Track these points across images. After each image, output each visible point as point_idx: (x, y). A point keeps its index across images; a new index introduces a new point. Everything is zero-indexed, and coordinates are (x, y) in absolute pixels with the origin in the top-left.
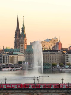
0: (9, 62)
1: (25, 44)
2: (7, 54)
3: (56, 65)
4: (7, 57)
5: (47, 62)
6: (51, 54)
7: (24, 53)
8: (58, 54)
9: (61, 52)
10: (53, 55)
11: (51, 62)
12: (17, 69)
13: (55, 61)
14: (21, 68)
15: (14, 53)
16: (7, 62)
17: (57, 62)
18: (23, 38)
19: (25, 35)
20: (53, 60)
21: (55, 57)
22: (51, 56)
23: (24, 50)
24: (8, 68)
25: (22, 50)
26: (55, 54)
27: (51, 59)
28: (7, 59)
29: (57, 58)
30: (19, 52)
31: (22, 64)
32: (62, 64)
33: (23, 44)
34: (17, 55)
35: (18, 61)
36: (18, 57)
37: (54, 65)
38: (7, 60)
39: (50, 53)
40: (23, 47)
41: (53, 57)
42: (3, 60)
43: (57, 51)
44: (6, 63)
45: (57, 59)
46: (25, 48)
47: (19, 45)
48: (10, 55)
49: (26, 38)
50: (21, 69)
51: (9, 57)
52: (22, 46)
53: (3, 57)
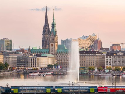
0: (37, 66)
1: (56, 44)
2: (35, 55)
3: (93, 69)
4: (35, 59)
5: (83, 65)
6: (88, 56)
7: (55, 54)
8: (96, 56)
9: (100, 53)
10: (90, 56)
11: (88, 65)
12: (47, 74)
13: (92, 65)
14: (51, 72)
15: (43, 55)
16: (35, 66)
17: (95, 65)
18: (54, 36)
19: (56, 32)
20: (90, 63)
21: (92, 60)
22: (88, 58)
23: (55, 51)
24: (36, 73)
25: (52, 51)
26: (92, 55)
27: (88, 62)
28: (35, 61)
29: (95, 61)
30: (49, 53)
31: (52, 68)
32: (101, 67)
33: (54, 44)
34: (47, 56)
35: (48, 64)
36: (48, 59)
37: (91, 69)
38: (35, 64)
39: (86, 54)
40: (53, 47)
41: (90, 60)
42: (29, 63)
43: (95, 52)
44: (33, 67)
45: (95, 62)
46: (56, 48)
47: (49, 44)
48: (38, 56)
49: (57, 36)
50: (52, 74)
51: (37, 59)
52: (52, 45)
53: (29, 59)
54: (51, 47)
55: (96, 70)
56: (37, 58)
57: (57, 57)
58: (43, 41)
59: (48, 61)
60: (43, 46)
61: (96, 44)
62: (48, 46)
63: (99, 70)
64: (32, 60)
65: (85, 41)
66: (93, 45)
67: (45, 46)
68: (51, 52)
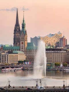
0: (9, 62)
1: (26, 42)
2: (7, 52)
3: (59, 65)
4: (7, 56)
5: (50, 61)
6: (54, 53)
7: (25, 51)
8: (61, 53)
9: (65, 50)
10: (56, 53)
11: (54, 61)
12: (17, 70)
13: (58, 61)
14: (21, 68)
15: (14, 52)
16: (7, 62)
17: (60, 61)
18: (24, 35)
19: (26, 31)
20: (56, 59)
21: (58, 56)
22: (54, 55)
23: (25, 48)
24: (8, 69)
25: (22, 48)
26: (58, 52)
27: (54, 58)
28: (7, 58)
29: (60, 57)
30: (20, 50)
31: (22, 63)
32: (66, 63)
33: (24, 42)
34: (17, 53)
35: (19, 60)
36: (19, 56)
37: (57, 65)
38: (7, 60)
39: (53, 52)
40: (23, 45)
41: (56, 57)
42: (2, 59)
43: (60, 50)
44: (5, 63)
45: (60, 59)
46: (26, 46)
47: (19, 42)
48: (9, 53)
49: (27, 35)
50: (22, 69)
51: (9, 56)
52: (22, 43)
53: (2, 56)
54: (21, 45)
55: (61, 65)
56: (9, 54)
57: (27, 53)
58: (14, 39)
59: (19, 57)
60: (14, 44)
61: (61, 41)
62: (18, 43)
63: (64, 65)
64: (5, 56)
65: (51, 39)
66: (58, 42)
67: (16, 44)
68: (21, 50)
